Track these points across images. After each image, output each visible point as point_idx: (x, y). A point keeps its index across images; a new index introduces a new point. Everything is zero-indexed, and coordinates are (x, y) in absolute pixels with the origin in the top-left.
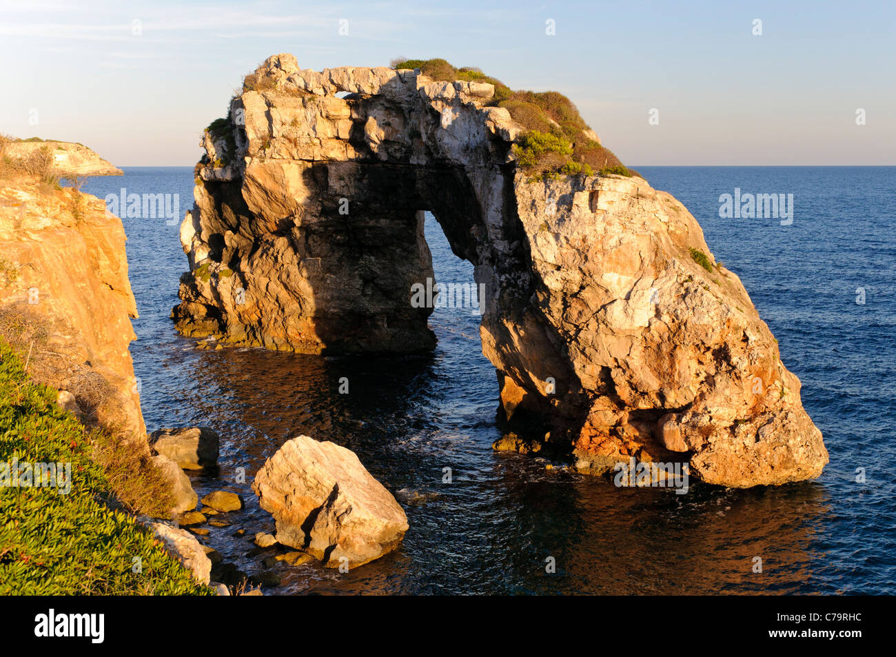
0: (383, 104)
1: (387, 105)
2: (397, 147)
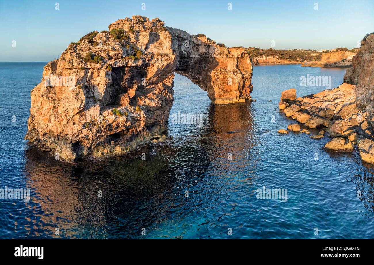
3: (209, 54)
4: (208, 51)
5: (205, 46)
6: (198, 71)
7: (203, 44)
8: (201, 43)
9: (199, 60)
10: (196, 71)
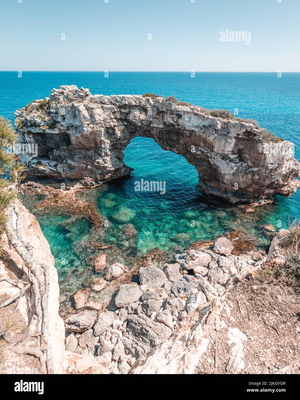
0: (139, 108)
1: (140, 108)
2: (146, 122)
3: (179, 125)
4: (177, 121)
5: (171, 114)
6: (167, 143)
7: (169, 112)
8: (165, 110)
9: (166, 131)
10: (165, 143)
